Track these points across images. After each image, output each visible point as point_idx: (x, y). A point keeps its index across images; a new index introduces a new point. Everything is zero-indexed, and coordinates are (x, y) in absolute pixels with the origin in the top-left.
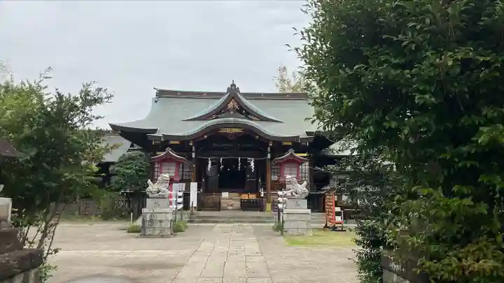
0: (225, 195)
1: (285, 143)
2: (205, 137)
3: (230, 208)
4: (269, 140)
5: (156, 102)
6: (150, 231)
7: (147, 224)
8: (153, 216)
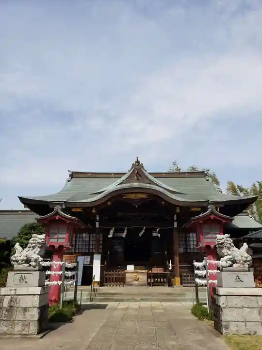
0: (130, 268)
1: (193, 209)
2: (109, 203)
3: (136, 282)
4: (176, 206)
5: (69, 181)
6: (6, 326)
7: (3, 314)
8: (14, 300)
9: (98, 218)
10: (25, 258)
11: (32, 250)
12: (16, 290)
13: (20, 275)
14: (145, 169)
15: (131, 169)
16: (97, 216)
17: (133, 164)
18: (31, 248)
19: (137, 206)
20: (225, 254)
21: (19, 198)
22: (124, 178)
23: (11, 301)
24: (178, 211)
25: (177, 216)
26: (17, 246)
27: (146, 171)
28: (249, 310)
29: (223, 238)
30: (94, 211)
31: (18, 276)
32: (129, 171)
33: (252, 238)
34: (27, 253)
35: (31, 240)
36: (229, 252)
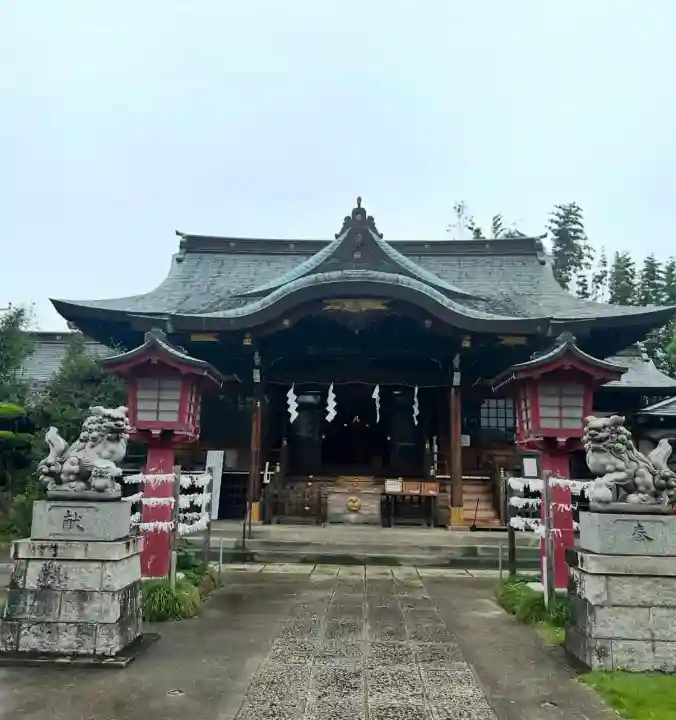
1: (508, 341)
2: (286, 323)
3: (353, 517)
5: (179, 261)
6: (36, 635)
7: (26, 604)
8: (52, 571)
9: (257, 359)
10: (76, 468)
11: (93, 447)
12: (55, 547)
13: (66, 510)
14: (380, 232)
15: (343, 231)
16: (257, 354)
17: (347, 218)
18: (90, 443)
19: (357, 332)
20: (609, 467)
21: (54, 302)
22: (322, 255)
23: (46, 572)
24: (467, 344)
25: (461, 358)
26: (52, 434)
27: (381, 236)
28: (664, 612)
29: (605, 427)
30: (247, 342)
31: (59, 514)
32: (337, 236)
33: (659, 417)
34: (81, 455)
35: (89, 419)
36: (621, 465)
